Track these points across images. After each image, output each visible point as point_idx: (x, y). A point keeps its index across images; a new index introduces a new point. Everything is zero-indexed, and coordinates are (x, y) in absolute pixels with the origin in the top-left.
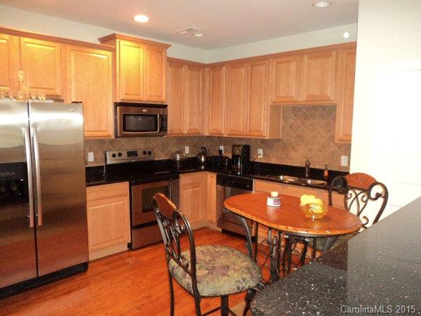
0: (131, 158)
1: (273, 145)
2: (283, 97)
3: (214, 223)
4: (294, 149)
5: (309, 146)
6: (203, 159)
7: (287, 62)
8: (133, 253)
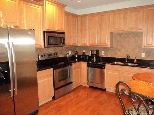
0: (49, 57)
1: (109, 49)
2: (117, 29)
3: (86, 84)
4: (119, 51)
5: (127, 50)
6: (76, 56)
7: (119, 14)
8: (55, 101)
